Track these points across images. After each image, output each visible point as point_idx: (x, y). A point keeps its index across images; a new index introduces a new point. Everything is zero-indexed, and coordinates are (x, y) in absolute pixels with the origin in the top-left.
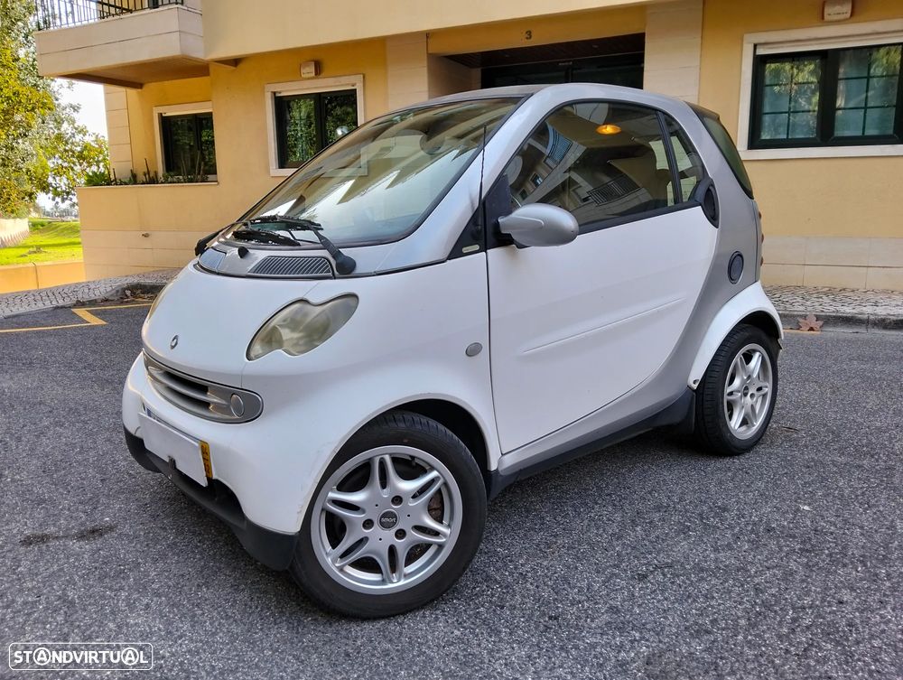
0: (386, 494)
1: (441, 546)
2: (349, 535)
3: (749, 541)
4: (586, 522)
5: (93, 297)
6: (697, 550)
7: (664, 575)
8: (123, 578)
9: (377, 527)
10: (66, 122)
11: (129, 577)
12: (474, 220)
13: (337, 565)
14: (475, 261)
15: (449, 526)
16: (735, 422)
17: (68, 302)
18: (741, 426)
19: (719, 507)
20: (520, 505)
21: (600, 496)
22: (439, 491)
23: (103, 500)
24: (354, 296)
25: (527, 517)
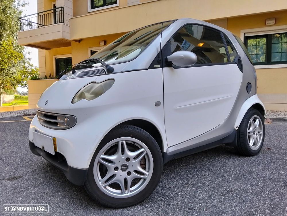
0: (124, 157)
1: (145, 179)
2: (109, 173)
3: (263, 183)
4: (199, 176)
5: (30, 113)
6: (244, 186)
7: (233, 194)
8: (22, 193)
9: (120, 170)
10: (26, 63)
11: (24, 193)
12: (158, 56)
13: (103, 185)
14: (158, 71)
15: (148, 171)
16: (251, 143)
17: (21, 114)
18: (253, 145)
19: (249, 172)
20: (174, 171)
21: (204, 168)
22: (144, 157)
23: (20, 168)
24: (113, 79)
25: (177, 175)
